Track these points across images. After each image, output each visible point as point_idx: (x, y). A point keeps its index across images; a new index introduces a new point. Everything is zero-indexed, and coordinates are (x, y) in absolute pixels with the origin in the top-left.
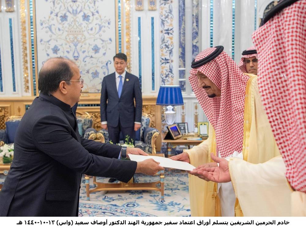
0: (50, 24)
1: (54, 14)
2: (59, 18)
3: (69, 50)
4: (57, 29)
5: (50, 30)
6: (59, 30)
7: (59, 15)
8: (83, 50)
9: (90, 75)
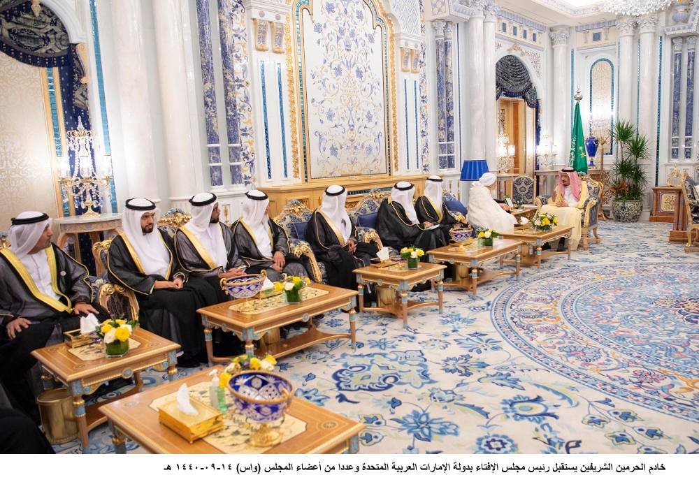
0: (324, 77)
1: (327, 65)
2: (333, 71)
3: (343, 116)
4: (331, 87)
5: (324, 86)
6: (334, 87)
7: (333, 66)
8: (358, 116)
9: (364, 150)
